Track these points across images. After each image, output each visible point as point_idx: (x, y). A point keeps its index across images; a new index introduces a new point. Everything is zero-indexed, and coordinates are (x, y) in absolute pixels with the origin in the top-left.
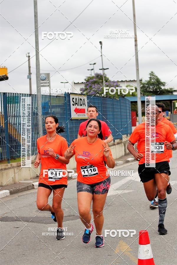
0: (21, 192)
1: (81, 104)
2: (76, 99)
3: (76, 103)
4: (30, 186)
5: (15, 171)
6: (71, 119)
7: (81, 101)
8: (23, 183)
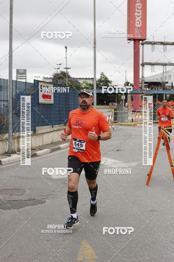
6: (39, 104)
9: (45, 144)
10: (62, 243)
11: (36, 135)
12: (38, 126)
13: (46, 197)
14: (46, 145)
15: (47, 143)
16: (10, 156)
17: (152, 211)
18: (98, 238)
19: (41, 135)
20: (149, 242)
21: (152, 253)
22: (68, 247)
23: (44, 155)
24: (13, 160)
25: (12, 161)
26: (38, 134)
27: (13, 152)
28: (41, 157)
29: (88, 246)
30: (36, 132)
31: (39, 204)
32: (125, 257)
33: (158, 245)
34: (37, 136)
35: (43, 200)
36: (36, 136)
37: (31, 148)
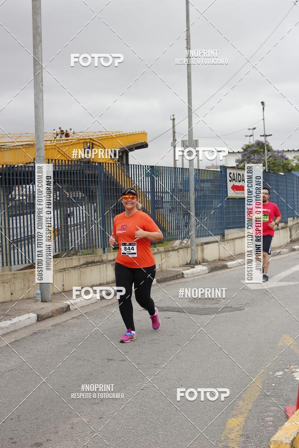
0: (169, 281)
4: (179, 274)
5: (163, 257)
6: (227, 198)
8: (171, 271)
9: (237, 253)
12: (227, 229)
14: (239, 254)
15: (240, 253)
16: (194, 267)
19: (232, 240)
24: (198, 273)
25: (196, 273)
26: (227, 240)
27: (197, 263)
28: (233, 269)
30: (225, 237)
34: (226, 242)
36: (224, 242)
37: (219, 258)
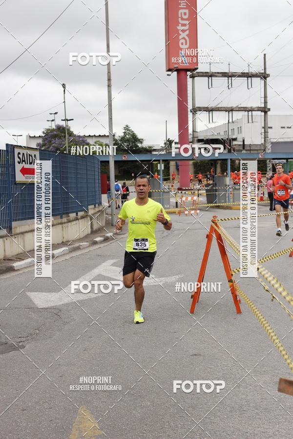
1: (31, 161)
2: (23, 154)
3: (24, 159)
6: (15, 184)
7: (31, 157)
9: (27, 250)
10: (47, 412)
11: (12, 236)
12: (16, 220)
13: (25, 339)
15: (32, 249)
17: (196, 355)
18: (106, 402)
19: (21, 235)
20: (187, 405)
21: (189, 423)
22: (56, 418)
23: (25, 268)
26: (15, 235)
28: (21, 272)
29: (88, 416)
30: (13, 230)
31: (14, 352)
32: (145, 430)
33: (200, 410)
34: (14, 237)
35: (21, 344)
37: (5, 257)
